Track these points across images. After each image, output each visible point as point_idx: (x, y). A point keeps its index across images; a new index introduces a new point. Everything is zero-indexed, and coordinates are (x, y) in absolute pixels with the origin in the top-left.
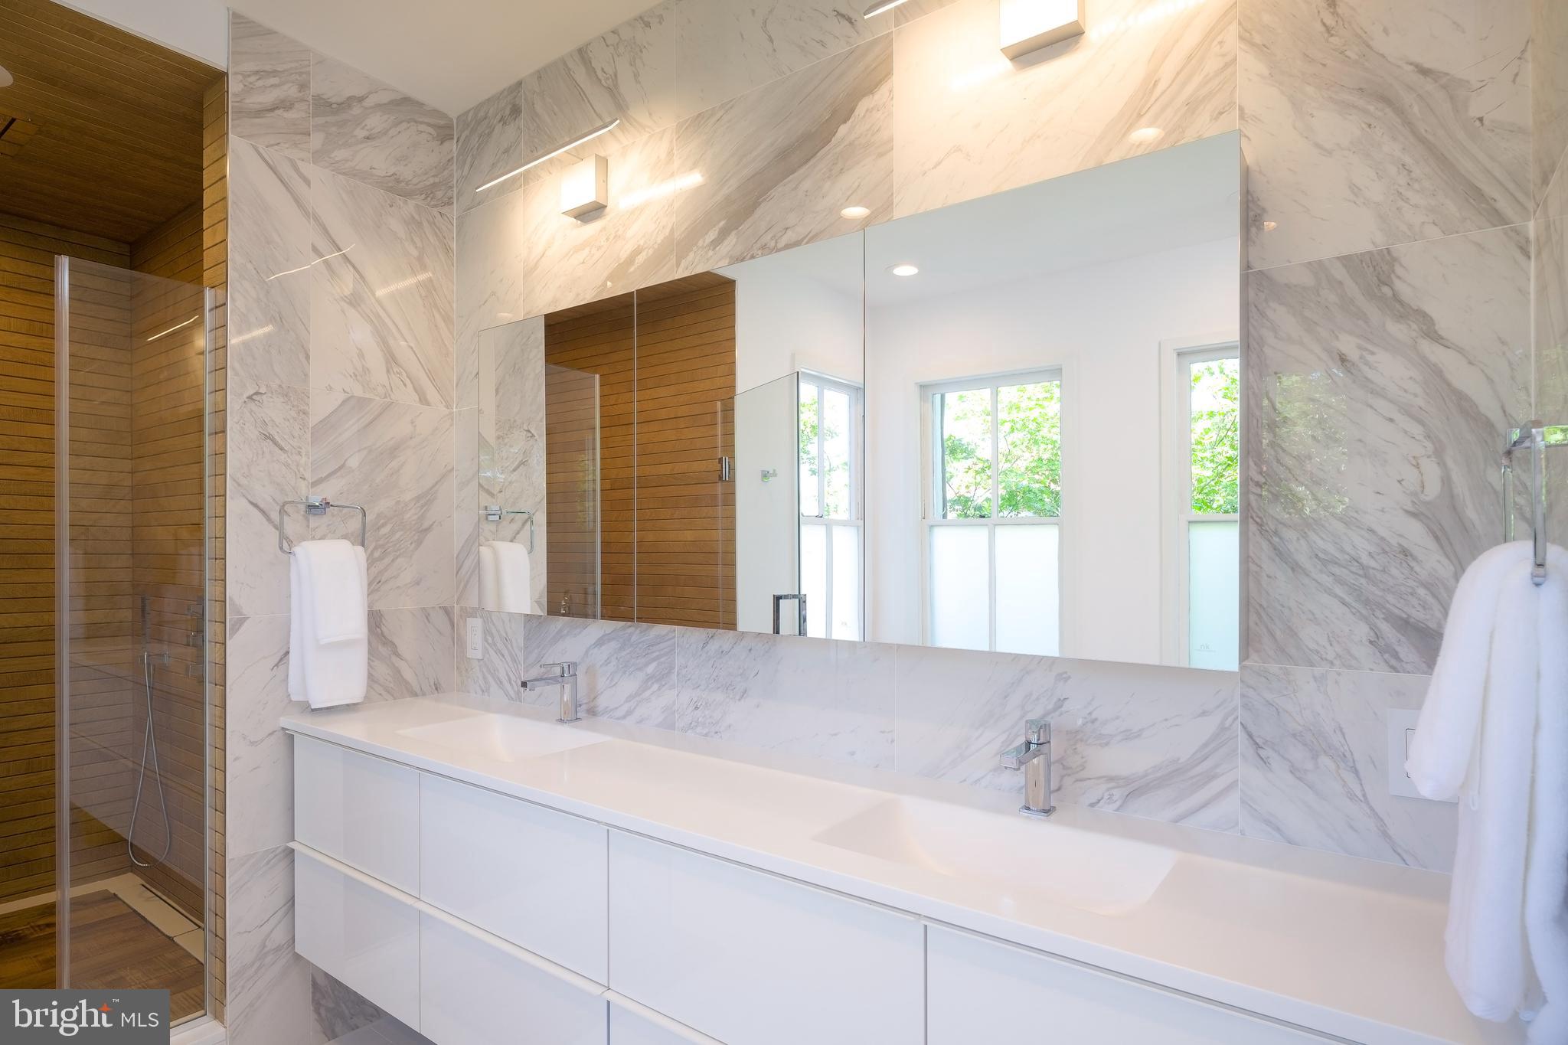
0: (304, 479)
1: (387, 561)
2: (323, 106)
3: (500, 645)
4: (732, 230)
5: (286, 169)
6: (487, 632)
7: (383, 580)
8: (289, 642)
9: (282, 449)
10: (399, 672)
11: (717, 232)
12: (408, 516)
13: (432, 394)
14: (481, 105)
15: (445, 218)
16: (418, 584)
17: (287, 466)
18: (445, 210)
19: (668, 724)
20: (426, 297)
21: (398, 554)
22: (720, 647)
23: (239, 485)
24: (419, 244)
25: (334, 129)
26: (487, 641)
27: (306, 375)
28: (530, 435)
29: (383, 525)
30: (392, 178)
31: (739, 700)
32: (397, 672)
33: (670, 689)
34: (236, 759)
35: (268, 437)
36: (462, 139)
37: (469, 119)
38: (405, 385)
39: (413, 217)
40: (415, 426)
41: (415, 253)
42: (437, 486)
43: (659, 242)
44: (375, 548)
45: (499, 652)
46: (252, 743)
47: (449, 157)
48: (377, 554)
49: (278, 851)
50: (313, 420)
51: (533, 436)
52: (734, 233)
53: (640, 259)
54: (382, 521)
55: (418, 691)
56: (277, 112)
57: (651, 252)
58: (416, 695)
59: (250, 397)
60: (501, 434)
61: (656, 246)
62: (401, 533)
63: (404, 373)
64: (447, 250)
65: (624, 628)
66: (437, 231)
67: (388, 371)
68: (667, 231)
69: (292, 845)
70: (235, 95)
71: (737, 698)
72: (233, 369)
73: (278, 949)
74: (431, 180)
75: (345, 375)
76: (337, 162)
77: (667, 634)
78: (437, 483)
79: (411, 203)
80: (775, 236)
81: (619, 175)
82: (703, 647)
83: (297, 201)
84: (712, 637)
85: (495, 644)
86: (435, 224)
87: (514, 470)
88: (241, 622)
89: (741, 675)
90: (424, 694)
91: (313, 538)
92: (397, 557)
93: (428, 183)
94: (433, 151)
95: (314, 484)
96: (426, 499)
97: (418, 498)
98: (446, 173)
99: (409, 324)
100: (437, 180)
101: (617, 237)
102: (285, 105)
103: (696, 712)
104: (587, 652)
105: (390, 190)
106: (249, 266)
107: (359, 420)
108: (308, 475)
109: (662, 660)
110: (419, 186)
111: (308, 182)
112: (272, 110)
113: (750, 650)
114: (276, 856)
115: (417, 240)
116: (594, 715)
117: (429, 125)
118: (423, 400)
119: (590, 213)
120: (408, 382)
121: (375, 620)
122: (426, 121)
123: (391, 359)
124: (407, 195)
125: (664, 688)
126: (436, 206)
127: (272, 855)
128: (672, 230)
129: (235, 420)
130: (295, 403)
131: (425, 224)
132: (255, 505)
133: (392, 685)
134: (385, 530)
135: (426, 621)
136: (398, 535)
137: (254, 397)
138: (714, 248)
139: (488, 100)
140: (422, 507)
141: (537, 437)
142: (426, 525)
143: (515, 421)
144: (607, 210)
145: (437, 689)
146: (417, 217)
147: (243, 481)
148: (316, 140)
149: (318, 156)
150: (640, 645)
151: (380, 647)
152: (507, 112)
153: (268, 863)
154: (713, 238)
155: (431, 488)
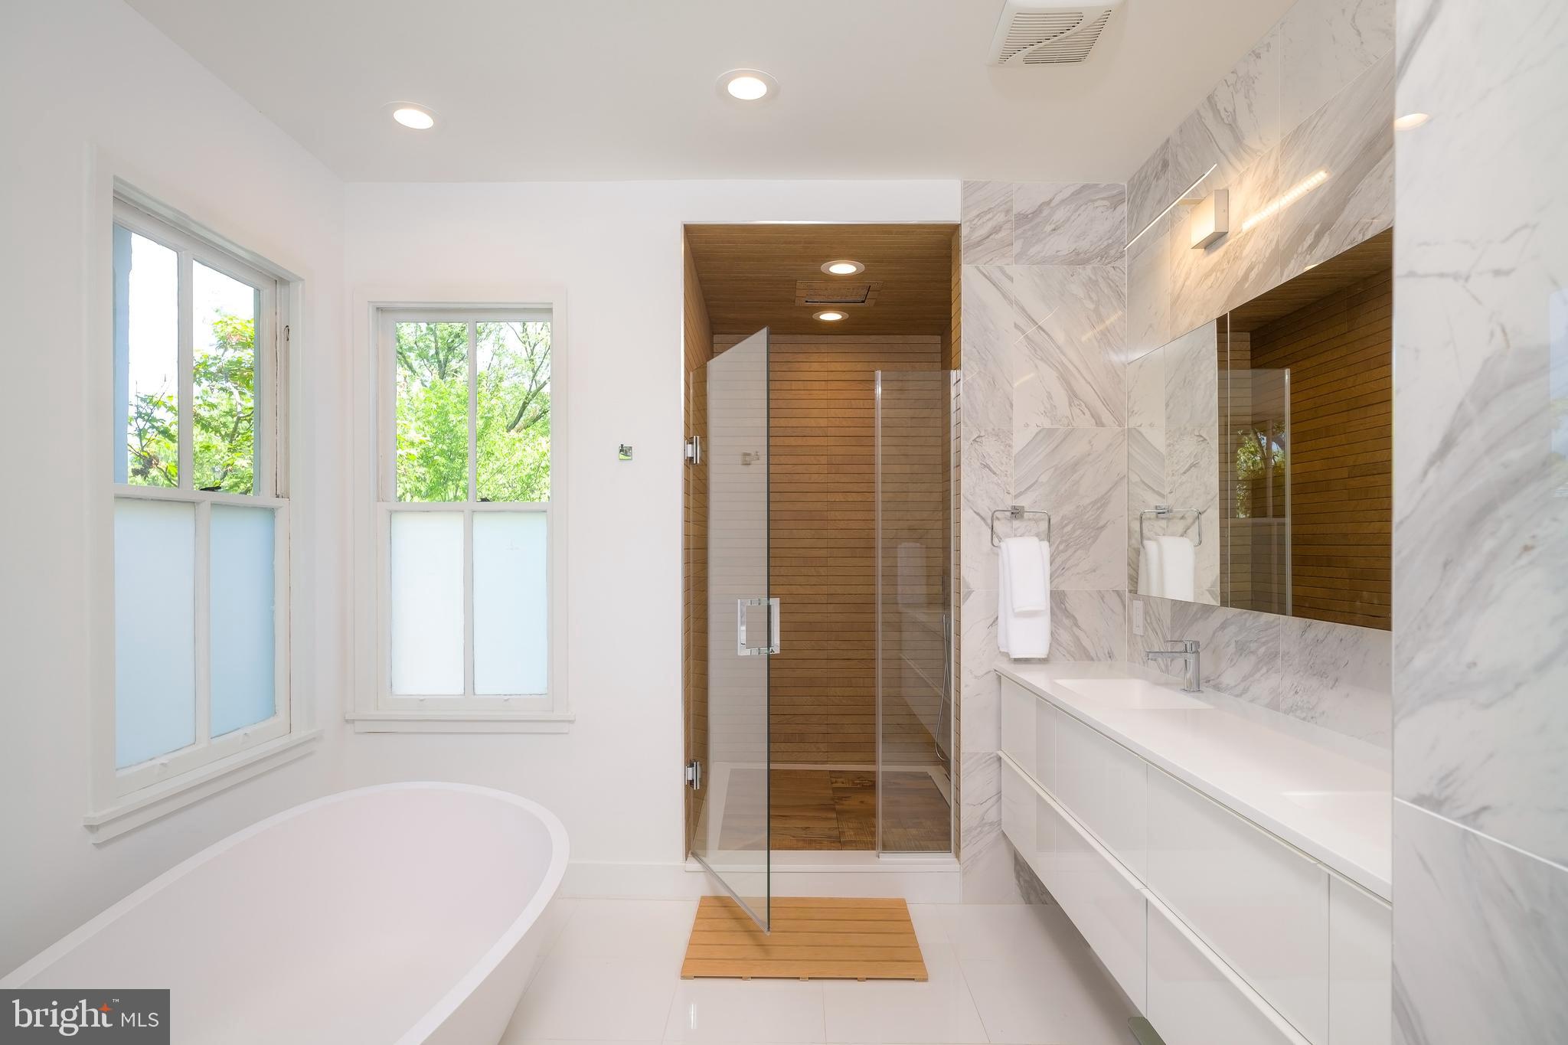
0: (1009, 493)
1: (1069, 552)
2: (1023, 219)
3: (1155, 625)
4: (1325, 232)
5: (997, 275)
6: (1146, 613)
7: (1067, 567)
8: (998, 611)
9: (995, 473)
10: (1079, 640)
11: (1313, 236)
12: (1086, 517)
13: (1106, 416)
14: (1142, 168)
15: (1118, 269)
16: (1094, 571)
17: (998, 485)
18: (1117, 264)
19: (1274, 706)
20: (1101, 339)
21: (1078, 546)
22: (1316, 635)
23: (968, 500)
24: (1095, 298)
25: (1030, 233)
26: (1146, 620)
27: (1011, 419)
28: (1202, 439)
29: (1066, 525)
30: (1074, 253)
31: (1332, 688)
32: (1077, 640)
33: (1276, 673)
34: (966, 686)
35: (986, 466)
36: (1131, 198)
37: (1135, 181)
38: (1084, 414)
39: (1090, 278)
40: (1092, 446)
41: (1092, 306)
42: (1111, 492)
43: (1267, 255)
44: (1060, 543)
45: (1154, 630)
46: (976, 677)
47: (1123, 216)
48: (1062, 547)
49: (992, 756)
50: (1015, 450)
51: (1205, 440)
52: (1326, 235)
53: (1253, 275)
54: (1066, 522)
55: (1094, 656)
56: (991, 237)
57: (1261, 266)
58: (1092, 659)
59: (975, 440)
60: (1171, 442)
61: (1265, 260)
62: (1080, 531)
63: (1083, 404)
64: (1119, 295)
65: (1241, 614)
66: (1111, 283)
67: (1070, 405)
68: (1273, 245)
69: (1000, 753)
70: (965, 237)
71: (1330, 686)
72: (964, 422)
73: (991, 824)
74: (1105, 243)
75: (1038, 414)
76: (1033, 256)
77: (1273, 622)
78: (1110, 489)
79: (1089, 267)
80: (1362, 229)
81: (1237, 202)
82: (1302, 635)
83: (1005, 296)
84: (1309, 626)
85: (1151, 623)
86: (1108, 278)
87: (1185, 473)
88: (970, 593)
89: (1333, 664)
90: (1099, 660)
91: (1015, 536)
92: (1078, 549)
93: (1102, 247)
94: (1107, 219)
95: (1016, 497)
96: (1102, 502)
97: (1094, 503)
98: (1119, 233)
99: (1087, 365)
100: (1110, 241)
101: (1236, 258)
102: (996, 230)
103: (1296, 696)
104: (1214, 633)
105: (1071, 263)
106: (974, 350)
107: (1048, 445)
108: (1012, 491)
109: (1270, 645)
110: (1095, 252)
111: (1011, 279)
112: (988, 237)
113: (1341, 640)
114: (990, 758)
115: (1093, 295)
116: (1219, 691)
117: (1103, 199)
118: (1099, 423)
119: (1212, 243)
120: (1086, 411)
121: (1058, 599)
122: (1102, 196)
123: (1073, 395)
124: (1084, 262)
125: (1270, 672)
126: (1109, 263)
127: (988, 758)
128: (1278, 242)
129: (966, 457)
130: (1004, 440)
131: (1101, 280)
132: (978, 514)
133: (1072, 649)
134: (1069, 528)
135: (1101, 601)
136: (1078, 533)
137: (977, 440)
138: (1311, 252)
139: (1147, 162)
140: (1098, 509)
141: (1209, 441)
142: (1101, 524)
143: (1185, 429)
144: (1228, 235)
145: (1110, 657)
146: (1093, 277)
147: (970, 498)
148: (1017, 247)
149: (1018, 258)
150: (1253, 630)
151: (1064, 620)
152: (1160, 168)
153: (985, 762)
154: (1309, 242)
155: (1106, 494)
